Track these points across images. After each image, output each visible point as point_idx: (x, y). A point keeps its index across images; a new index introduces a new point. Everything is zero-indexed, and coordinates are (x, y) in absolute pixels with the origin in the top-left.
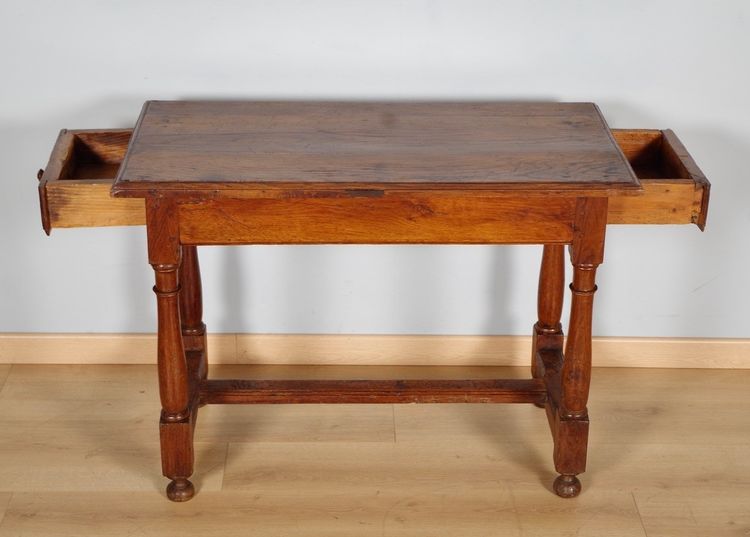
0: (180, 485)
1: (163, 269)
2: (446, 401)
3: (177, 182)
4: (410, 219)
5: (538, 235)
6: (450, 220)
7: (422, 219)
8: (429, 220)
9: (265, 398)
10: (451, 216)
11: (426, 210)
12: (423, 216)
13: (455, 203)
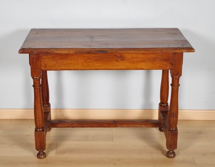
0: (41, 153)
1: (36, 79)
2: (130, 127)
3: (41, 48)
4: (117, 61)
5: (160, 67)
6: (130, 61)
7: (121, 61)
8: (123, 61)
9: (70, 125)
10: (130, 60)
11: (122, 58)
12: (122, 60)
13: (132, 56)
